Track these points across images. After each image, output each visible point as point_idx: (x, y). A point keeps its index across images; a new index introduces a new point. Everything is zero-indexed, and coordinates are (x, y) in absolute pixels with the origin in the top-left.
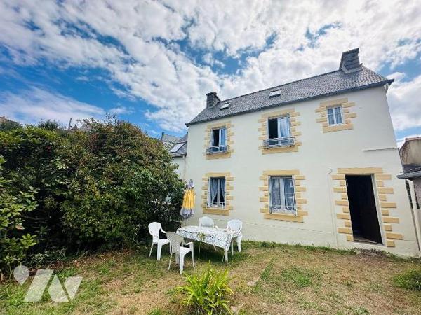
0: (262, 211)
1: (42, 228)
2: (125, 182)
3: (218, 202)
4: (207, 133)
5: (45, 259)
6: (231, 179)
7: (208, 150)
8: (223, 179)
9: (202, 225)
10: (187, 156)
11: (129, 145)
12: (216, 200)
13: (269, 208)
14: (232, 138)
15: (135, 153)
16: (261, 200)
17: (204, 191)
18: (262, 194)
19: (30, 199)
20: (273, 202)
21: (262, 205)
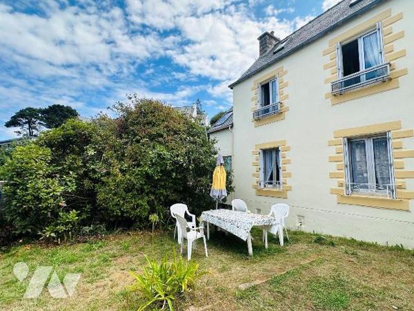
0: (333, 192)
1: (88, 206)
2: (141, 163)
3: (274, 181)
4: (254, 92)
5: (91, 231)
6: (288, 149)
7: (257, 113)
8: (277, 150)
9: (235, 209)
10: (234, 126)
11: (148, 123)
12: (271, 178)
13: (344, 188)
14: (286, 91)
15: (154, 131)
16: (333, 176)
17: (255, 168)
18: (333, 167)
19: (70, 181)
20: (353, 178)
21: (334, 184)
